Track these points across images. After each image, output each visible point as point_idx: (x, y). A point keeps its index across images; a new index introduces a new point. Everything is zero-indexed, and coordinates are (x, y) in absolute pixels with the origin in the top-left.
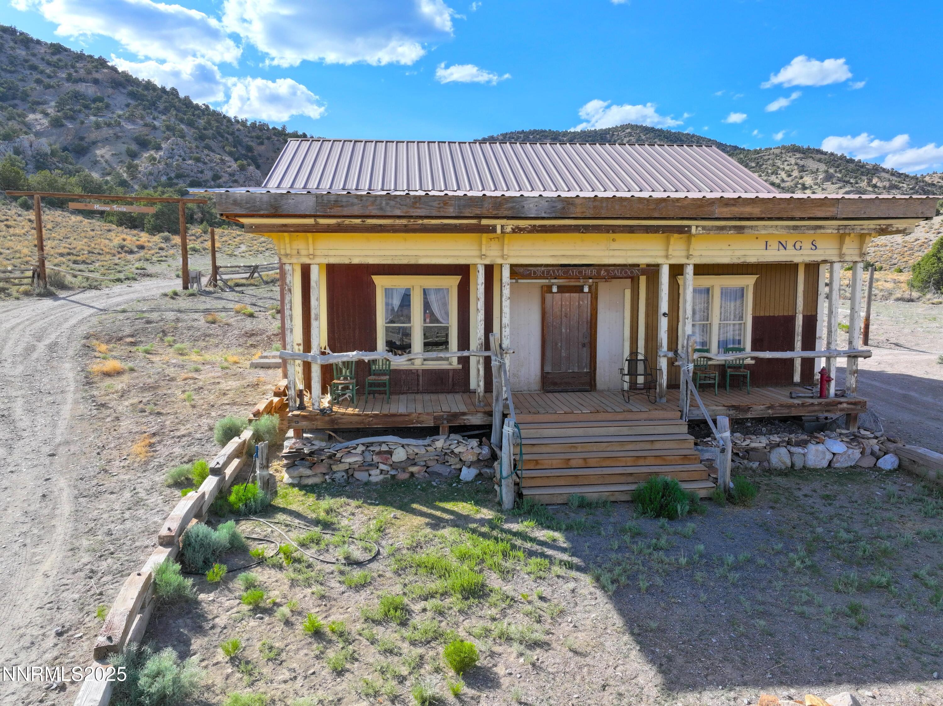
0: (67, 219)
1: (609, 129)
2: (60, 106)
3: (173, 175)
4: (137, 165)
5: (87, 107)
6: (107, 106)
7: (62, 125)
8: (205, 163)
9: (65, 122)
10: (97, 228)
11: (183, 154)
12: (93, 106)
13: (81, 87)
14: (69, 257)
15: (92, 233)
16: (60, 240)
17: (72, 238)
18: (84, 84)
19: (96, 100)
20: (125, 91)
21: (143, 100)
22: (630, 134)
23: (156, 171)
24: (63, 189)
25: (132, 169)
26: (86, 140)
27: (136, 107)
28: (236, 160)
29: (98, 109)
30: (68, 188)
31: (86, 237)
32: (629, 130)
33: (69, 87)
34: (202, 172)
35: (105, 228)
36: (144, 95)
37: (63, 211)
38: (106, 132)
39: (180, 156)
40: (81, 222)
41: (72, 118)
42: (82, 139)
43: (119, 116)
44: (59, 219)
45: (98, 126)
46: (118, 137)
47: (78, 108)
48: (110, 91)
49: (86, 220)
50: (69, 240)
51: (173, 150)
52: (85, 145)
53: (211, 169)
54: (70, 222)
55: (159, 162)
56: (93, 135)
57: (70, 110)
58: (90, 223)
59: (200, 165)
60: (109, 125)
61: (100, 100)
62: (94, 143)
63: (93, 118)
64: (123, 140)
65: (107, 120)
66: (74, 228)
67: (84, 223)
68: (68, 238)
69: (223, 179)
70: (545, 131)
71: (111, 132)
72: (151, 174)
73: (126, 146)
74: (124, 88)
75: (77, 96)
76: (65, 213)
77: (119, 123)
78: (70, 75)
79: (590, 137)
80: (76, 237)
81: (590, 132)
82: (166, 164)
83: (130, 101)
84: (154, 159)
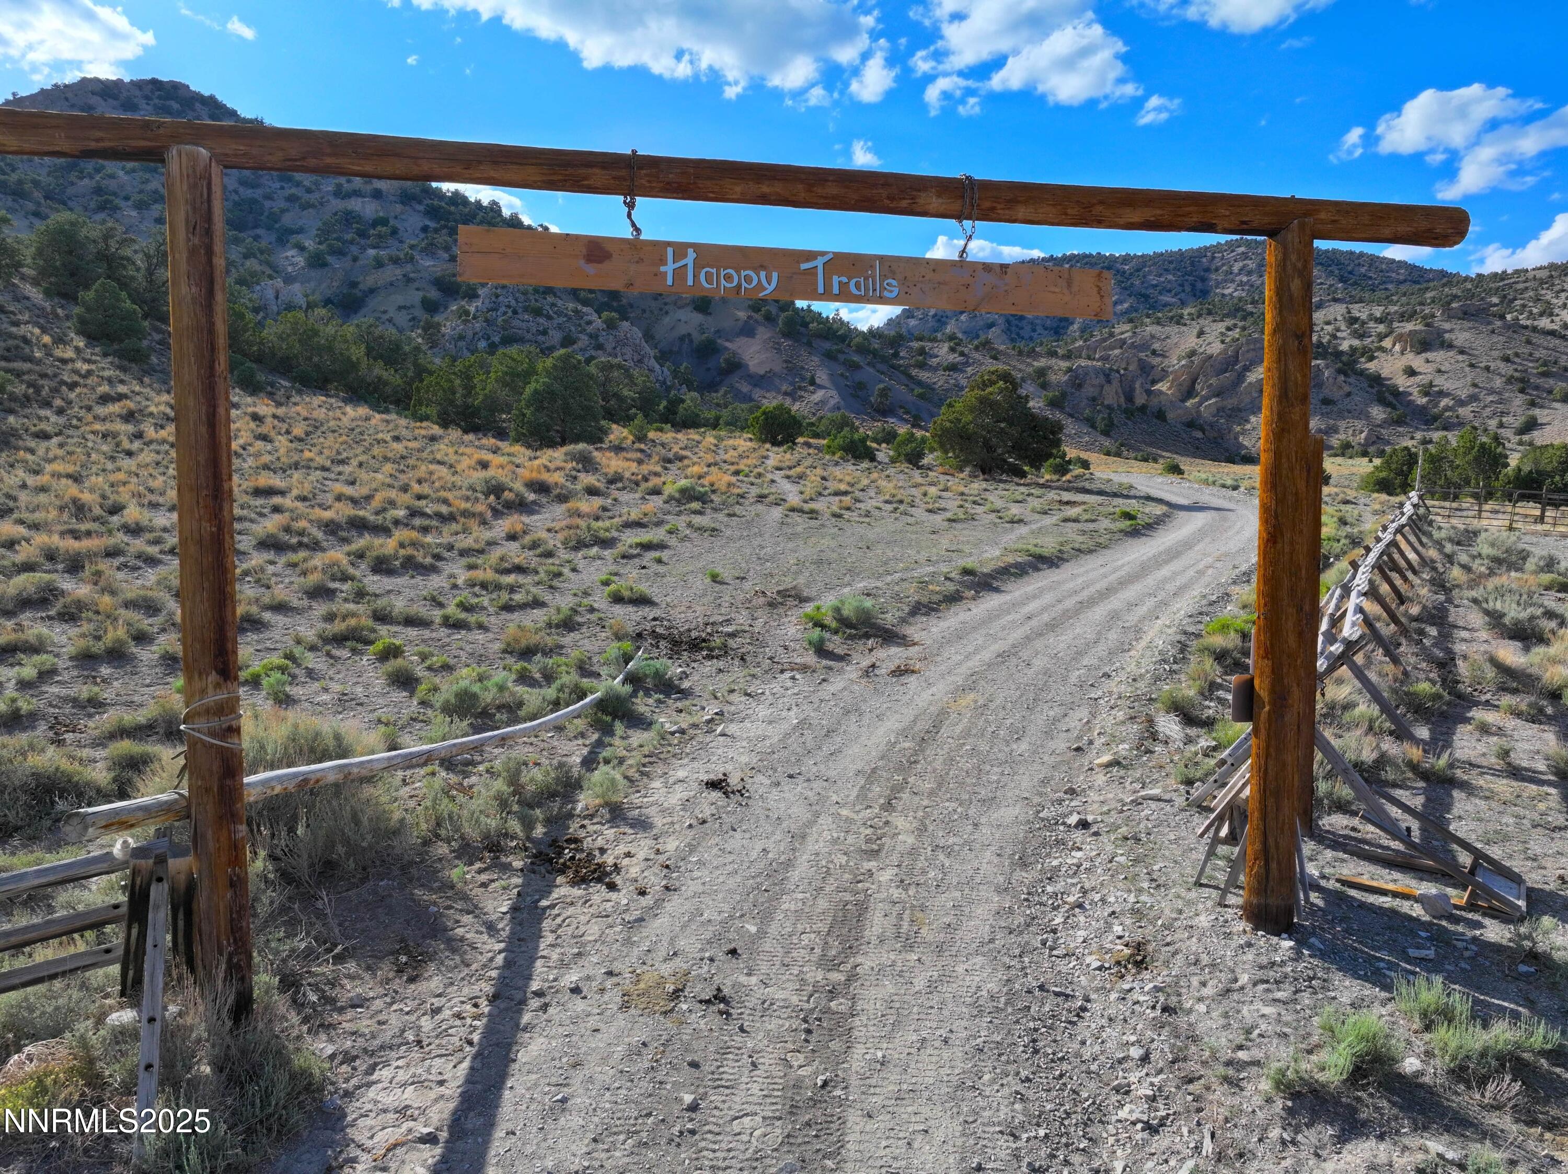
0: (338, 413)
1: (1206, 248)
2: (324, 234)
3: (496, 339)
4: (439, 324)
5: (362, 234)
6: (394, 232)
7: (324, 265)
8: (549, 318)
9: (329, 259)
10: (404, 432)
11: (513, 303)
12: (372, 232)
13: (355, 204)
14: (362, 542)
15: (399, 447)
16: (324, 469)
17: (354, 462)
18: (360, 200)
19: (376, 223)
20: (421, 208)
21: (448, 220)
22: (1245, 256)
23: (470, 334)
24: (330, 349)
25: (431, 330)
26: (361, 286)
27: (436, 231)
28: (599, 312)
29: (380, 236)
30: (339, 346)
31: (386, 459)
32: (1242, 249)
33: (337, 204)
34: (544, 333)
35: (423, 432)
36: (450, 213)
37: (327, 396)
38: (391, 273)
39: (509, 307)
40: (368, 419)
41: (340, 253)
42: (354, 285)
43: (412, 247)
44: (320, 414)
45: (379, 264)
46: (408, 280)
47: (349, 237)
48: (399, 207)
49: (378, 416)
50: (347, 469)
51: (497, 296)
52: (359, 294)
53: (560, 327)
54: (345, 419)
55: (475, 318)
56: (370, 280)
57: (338, 239)
58: (387, 421)
59: (541, 320)
60: (395, 261)
61: (384, 222)
62: (372, 291)
63: (372, 252)
64: (416, 285)
65: (393, 252)
66: (356, 435)
67: (373, 422)
68: (342, 462)
69: (580, 344)
70: (1090, 256)
71: (398, 272)
72: (461, 337)
73: (421, 294)
74: (420, 202)
75: (349, 218)
76: (333, 400)
77: (412, 258)
78: (339, 186)
79: (1171, 262)
80: (363, 458)
81: (1172, 254)
82: (487, 320)
83: (428, 223)
84: (467, 313)
